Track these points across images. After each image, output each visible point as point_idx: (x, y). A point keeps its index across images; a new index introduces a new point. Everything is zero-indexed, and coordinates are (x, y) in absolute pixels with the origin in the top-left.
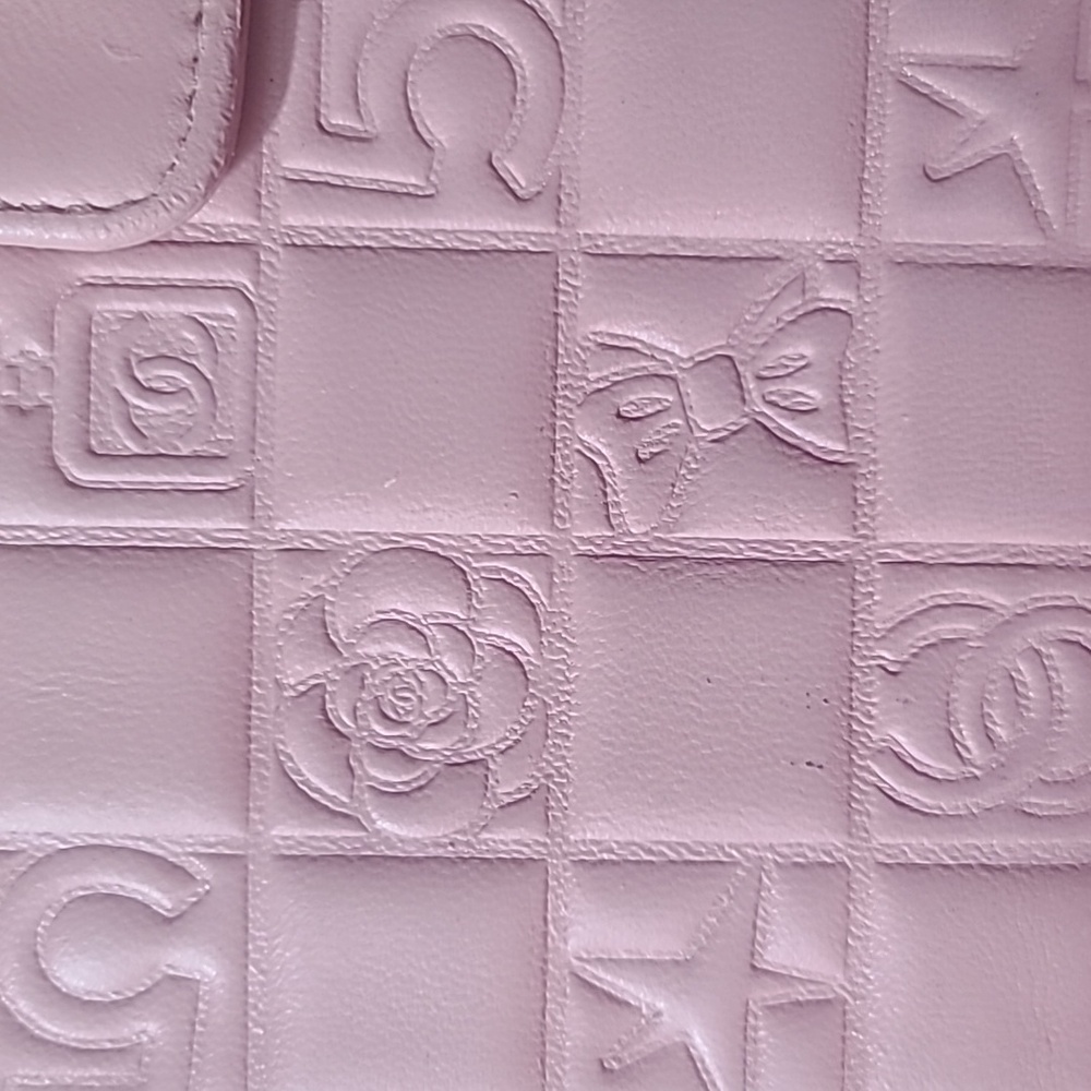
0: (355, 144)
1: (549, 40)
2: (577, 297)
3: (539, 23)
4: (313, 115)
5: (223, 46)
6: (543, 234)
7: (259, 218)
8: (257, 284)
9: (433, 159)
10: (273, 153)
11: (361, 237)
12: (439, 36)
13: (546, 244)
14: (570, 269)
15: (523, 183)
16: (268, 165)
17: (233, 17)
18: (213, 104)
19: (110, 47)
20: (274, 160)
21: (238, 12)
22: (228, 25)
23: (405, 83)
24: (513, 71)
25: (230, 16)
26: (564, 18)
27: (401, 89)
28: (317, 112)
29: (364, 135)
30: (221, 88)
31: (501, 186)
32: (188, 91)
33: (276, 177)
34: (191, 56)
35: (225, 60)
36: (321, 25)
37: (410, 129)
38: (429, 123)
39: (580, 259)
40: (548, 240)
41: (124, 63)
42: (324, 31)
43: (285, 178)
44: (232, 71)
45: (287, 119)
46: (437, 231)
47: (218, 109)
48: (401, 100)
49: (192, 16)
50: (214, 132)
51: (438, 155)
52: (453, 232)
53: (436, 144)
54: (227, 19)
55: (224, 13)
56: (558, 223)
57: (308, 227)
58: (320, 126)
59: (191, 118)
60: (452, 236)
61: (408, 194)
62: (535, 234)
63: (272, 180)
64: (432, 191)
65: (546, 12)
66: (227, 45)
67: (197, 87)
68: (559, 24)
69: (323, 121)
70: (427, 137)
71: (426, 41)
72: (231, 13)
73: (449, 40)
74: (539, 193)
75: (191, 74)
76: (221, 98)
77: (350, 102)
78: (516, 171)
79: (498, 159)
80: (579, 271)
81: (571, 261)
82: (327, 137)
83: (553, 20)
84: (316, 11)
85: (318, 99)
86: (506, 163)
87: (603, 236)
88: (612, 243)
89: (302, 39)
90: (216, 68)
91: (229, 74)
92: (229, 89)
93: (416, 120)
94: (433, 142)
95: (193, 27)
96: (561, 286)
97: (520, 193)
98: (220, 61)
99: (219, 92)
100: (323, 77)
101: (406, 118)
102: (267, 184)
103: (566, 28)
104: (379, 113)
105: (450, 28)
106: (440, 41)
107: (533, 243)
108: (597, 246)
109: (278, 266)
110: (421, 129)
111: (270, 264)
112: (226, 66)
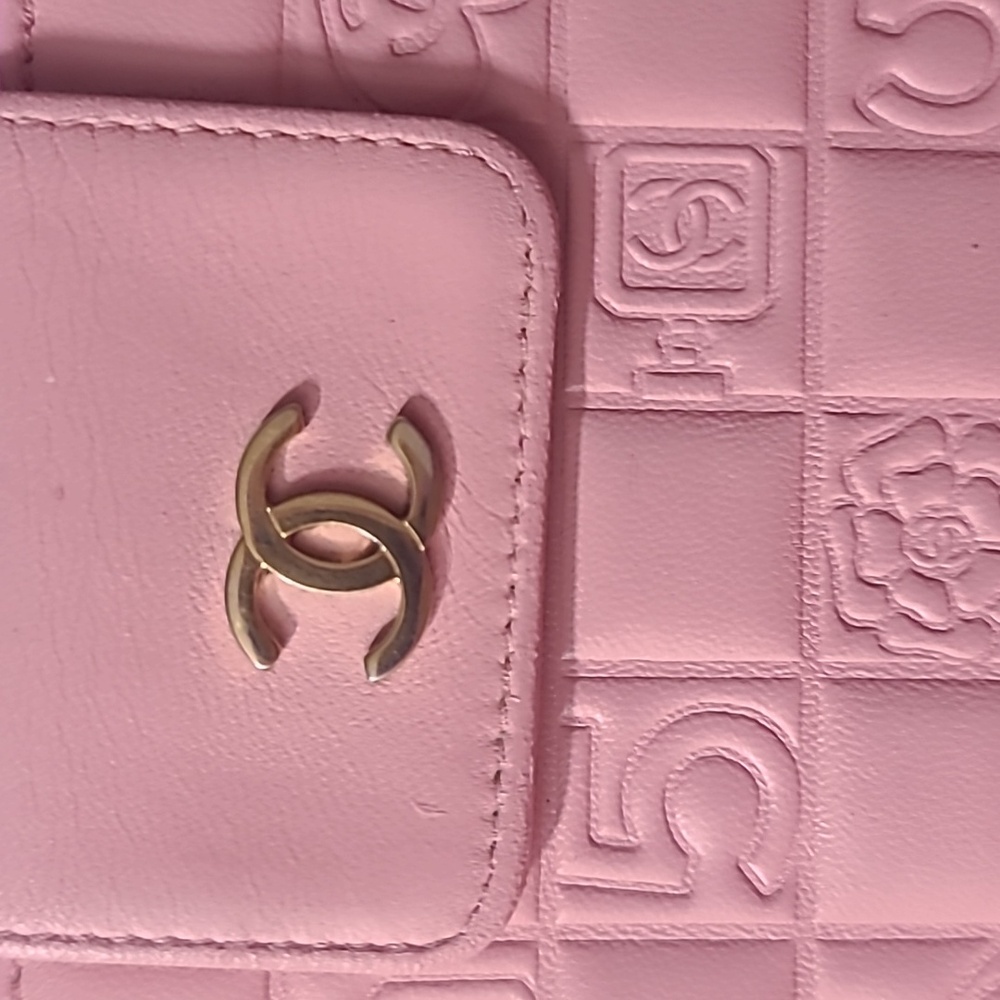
0: (620, 854)
1: (788, 761)
2: (812, 978)
3: (779, 745)
4: (584, 831)
5: (519, 802)
6: (784, 925)
7: (538, 919)
8: (537, 977)
9: (687, 863)
10: (549, 863)
11: (625, 932)
12: (692, 758)
13: (785, 934)
14: (805, 954)
15: (765, 882)
16: (546, 874)
17: (526, 775)
18: (512, 854)
19: (420, 804)
20: (550, 869)
21: (531, 769)
22: (523, 783)
23: (663, 799)
24: (757, 787)
25: (524, 775)
26: (800, 740)
27: (660, 805)
28: (588, 828)
29: (627, 845)
30: (519, 839)
31: (746, 887)
32: (489, 842)
33: (552, 884)
34: (492, 811)
35: (521, 813)
36: (590, 752)
37: (668, 839)
38: (684, 832)
39: (813, 946)
40: (787, 930)
41: (432, 819)
42: (593, 756)
43: (559, 884)
44: (527, 822)
45: (563, 835)
46: (690, 925)
47: (516, 857)
48: (660, 816)
49: (492, 775)
50: (513, 877)
51: (693, 861)
52: (704, 925)
53: (690, 851)
54: (522, 777)
55: (520, 772)
56: (797, 917)
57: (580, 926)
58: (591, 839)
59: (492, 866)
60: (703, 928)
61: (666, 895)
62: (776, 926)
63: (548, 887)
64: (686, 891)
65: (785, 736)
66: (523, 800)
67: (497, 839)
68: (796, 744)
69: (592, 834)
70: (682, 844)
71: (681, 763)
72: (525, 772)
73: (701, 762)
74: (779, 891)
75: (491, 828)
76: (519, 847)
77: (615, 817)
78: (758, 872)
79: (744, 863)
80: (814, 956)
81: (807, 946)
82: (596, 849)
83: (790, 742)
84: (587, 742)
85: (588, 816)
86: (750, 864)
87: (834, 925)
88: (841, 931)
89: (576, 767)
90: (514, 822)
91: (525, 825)
92: (524, 838)
93: (673, 830)
94: (687, 849)
95: (492, 786)
96: (800, 970)
97: (762, 890)
98: (518, 815)
99: (516, 842)
100: (593, 797)
101: (664, 830)
102: (544, 890)
103: (802, 749)
104: (641, 827)
105: (701, 750)
106: (693, 763)
107: (774, 934)
108: (829, 934)
109: (554, 959)
110: (676, 838)
111: (548, 959)
112: (523, 819)
